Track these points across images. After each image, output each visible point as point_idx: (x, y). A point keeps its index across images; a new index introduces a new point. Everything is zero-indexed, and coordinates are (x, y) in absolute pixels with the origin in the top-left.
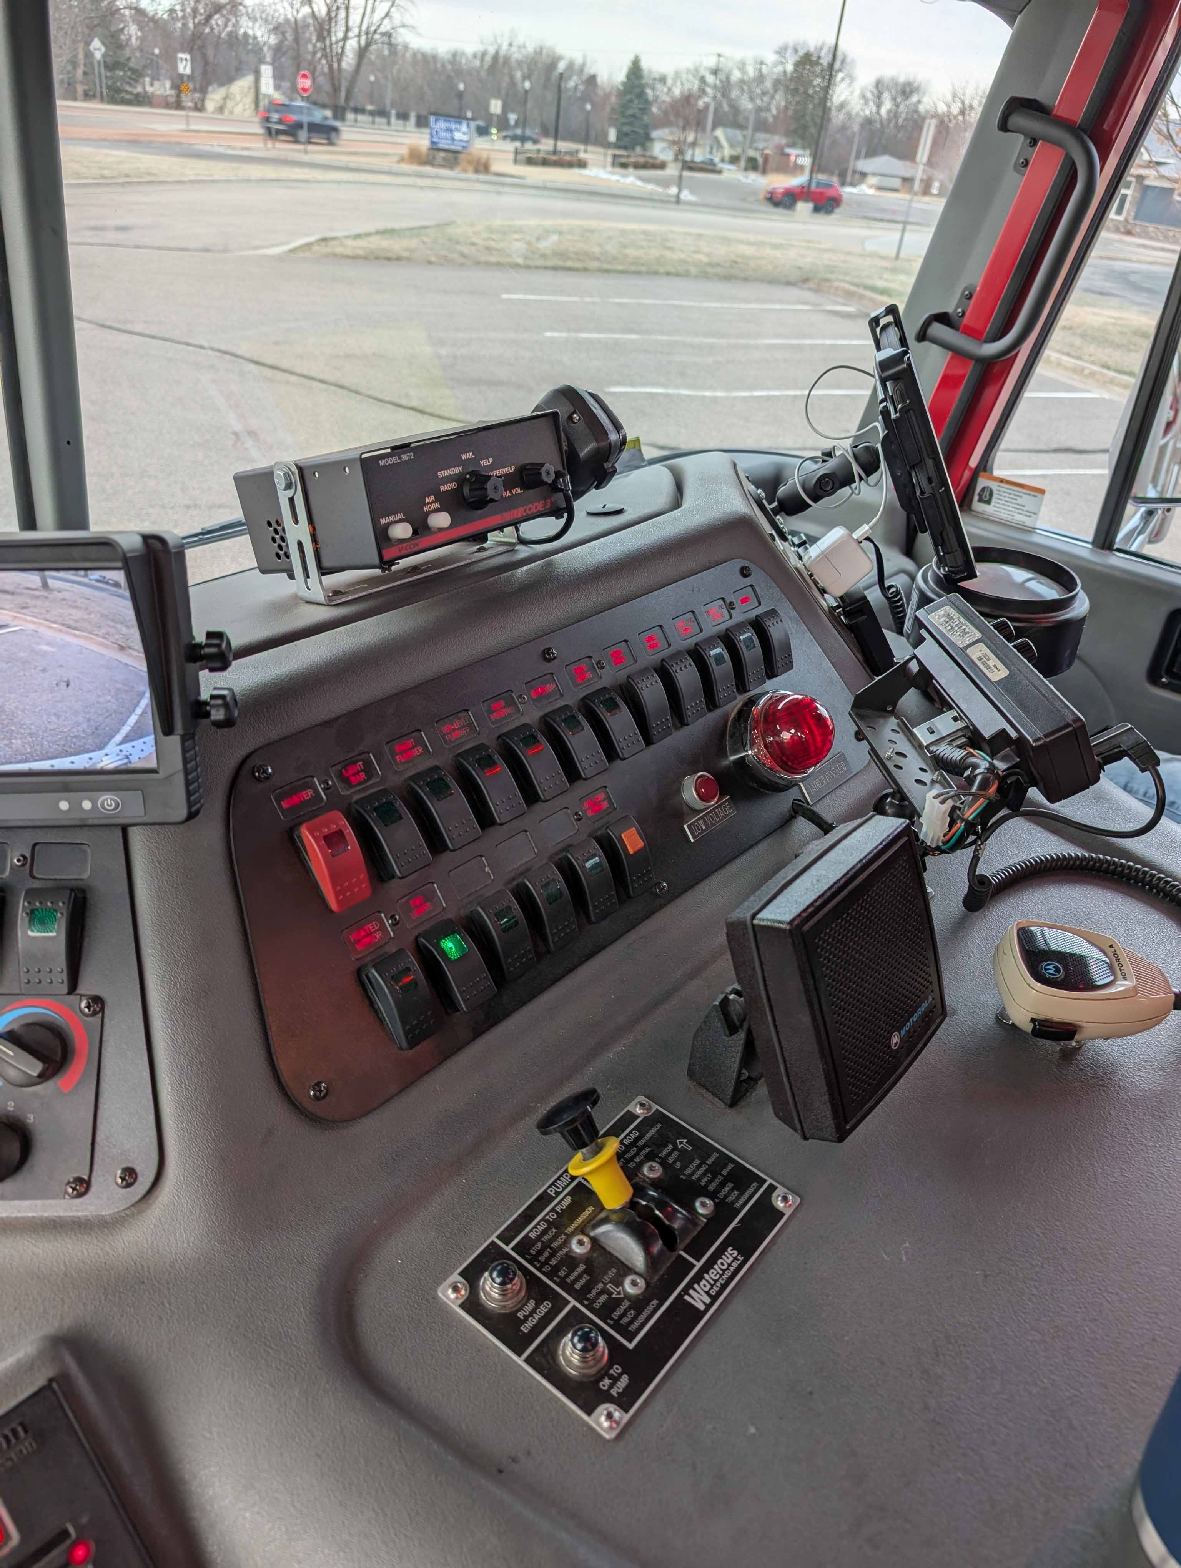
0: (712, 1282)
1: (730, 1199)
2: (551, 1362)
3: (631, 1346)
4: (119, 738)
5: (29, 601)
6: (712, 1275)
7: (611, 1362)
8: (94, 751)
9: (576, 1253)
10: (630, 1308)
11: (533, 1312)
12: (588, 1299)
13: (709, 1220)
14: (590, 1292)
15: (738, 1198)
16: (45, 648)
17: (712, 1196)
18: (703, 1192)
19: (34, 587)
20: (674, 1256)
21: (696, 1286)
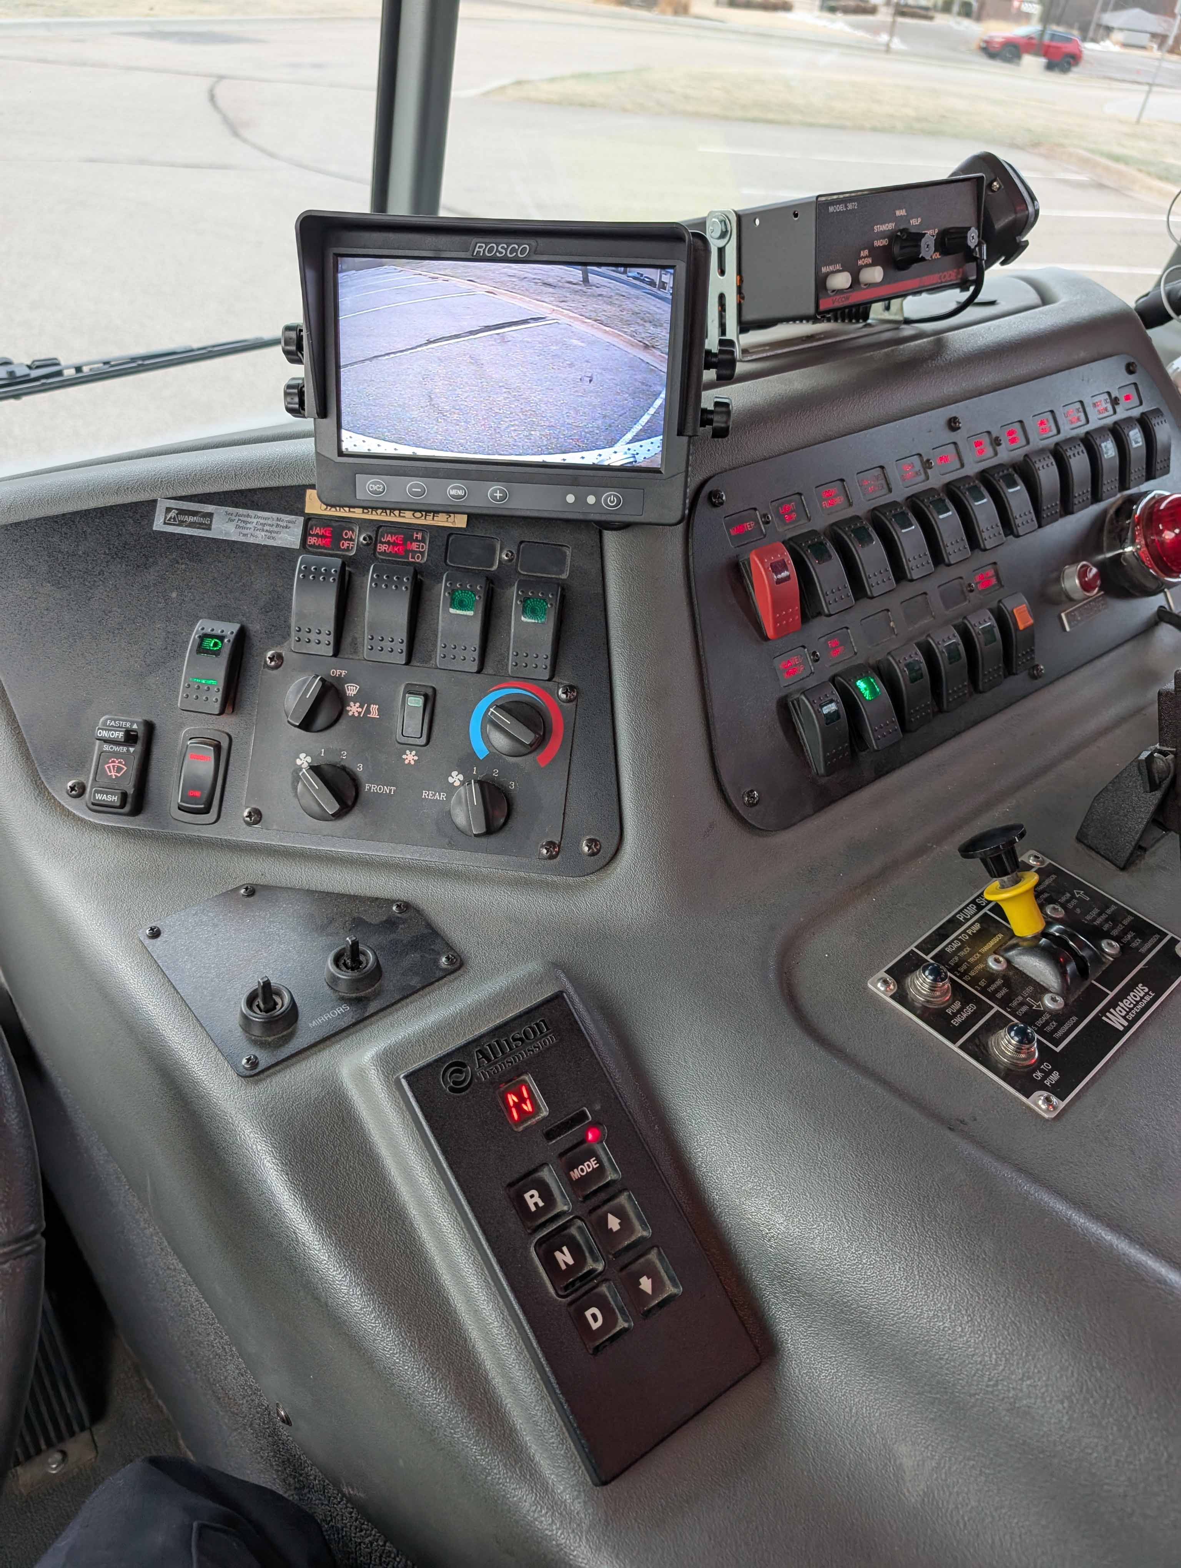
0: (1128, 1010)
1: (1134, 945)
2: (984, 1052)
3: (1058, 1050)
4: (629, 436)
5: (568, 295)
6: (1126, 1003)
7: (1041, 1060)
8: (604, 448)
9: (993, 969)
10: (1051, 1019)
11: (959, 1011)
12: (1010, 1007)
13: (1116, 959)
14: (1011, 1002)
15: (1142, 945)
16: (575, 342)
17: (1117, 939)
18: (1107, 935)
19: (575, 281)
20: (1087, 984)
21: (1112, 1010)
